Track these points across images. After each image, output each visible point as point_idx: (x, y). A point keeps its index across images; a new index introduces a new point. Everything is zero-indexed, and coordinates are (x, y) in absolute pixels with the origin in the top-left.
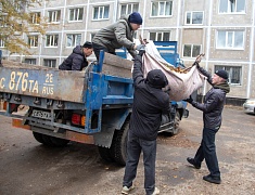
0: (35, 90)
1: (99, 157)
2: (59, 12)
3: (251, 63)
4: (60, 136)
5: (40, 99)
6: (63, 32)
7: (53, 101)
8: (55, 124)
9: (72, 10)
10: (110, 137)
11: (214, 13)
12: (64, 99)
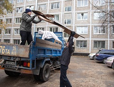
0: (8, 53)
1: (34, 79)
2: (11, 19)
3: (90, 39)
4: (18, 71)
5: (10, 56)
6: (13, 28)
7: (16, 57)
8: (17, 67)
9: (17, 19)
10: (38, 71)
11: (75, 19)
12: (21, 56)
